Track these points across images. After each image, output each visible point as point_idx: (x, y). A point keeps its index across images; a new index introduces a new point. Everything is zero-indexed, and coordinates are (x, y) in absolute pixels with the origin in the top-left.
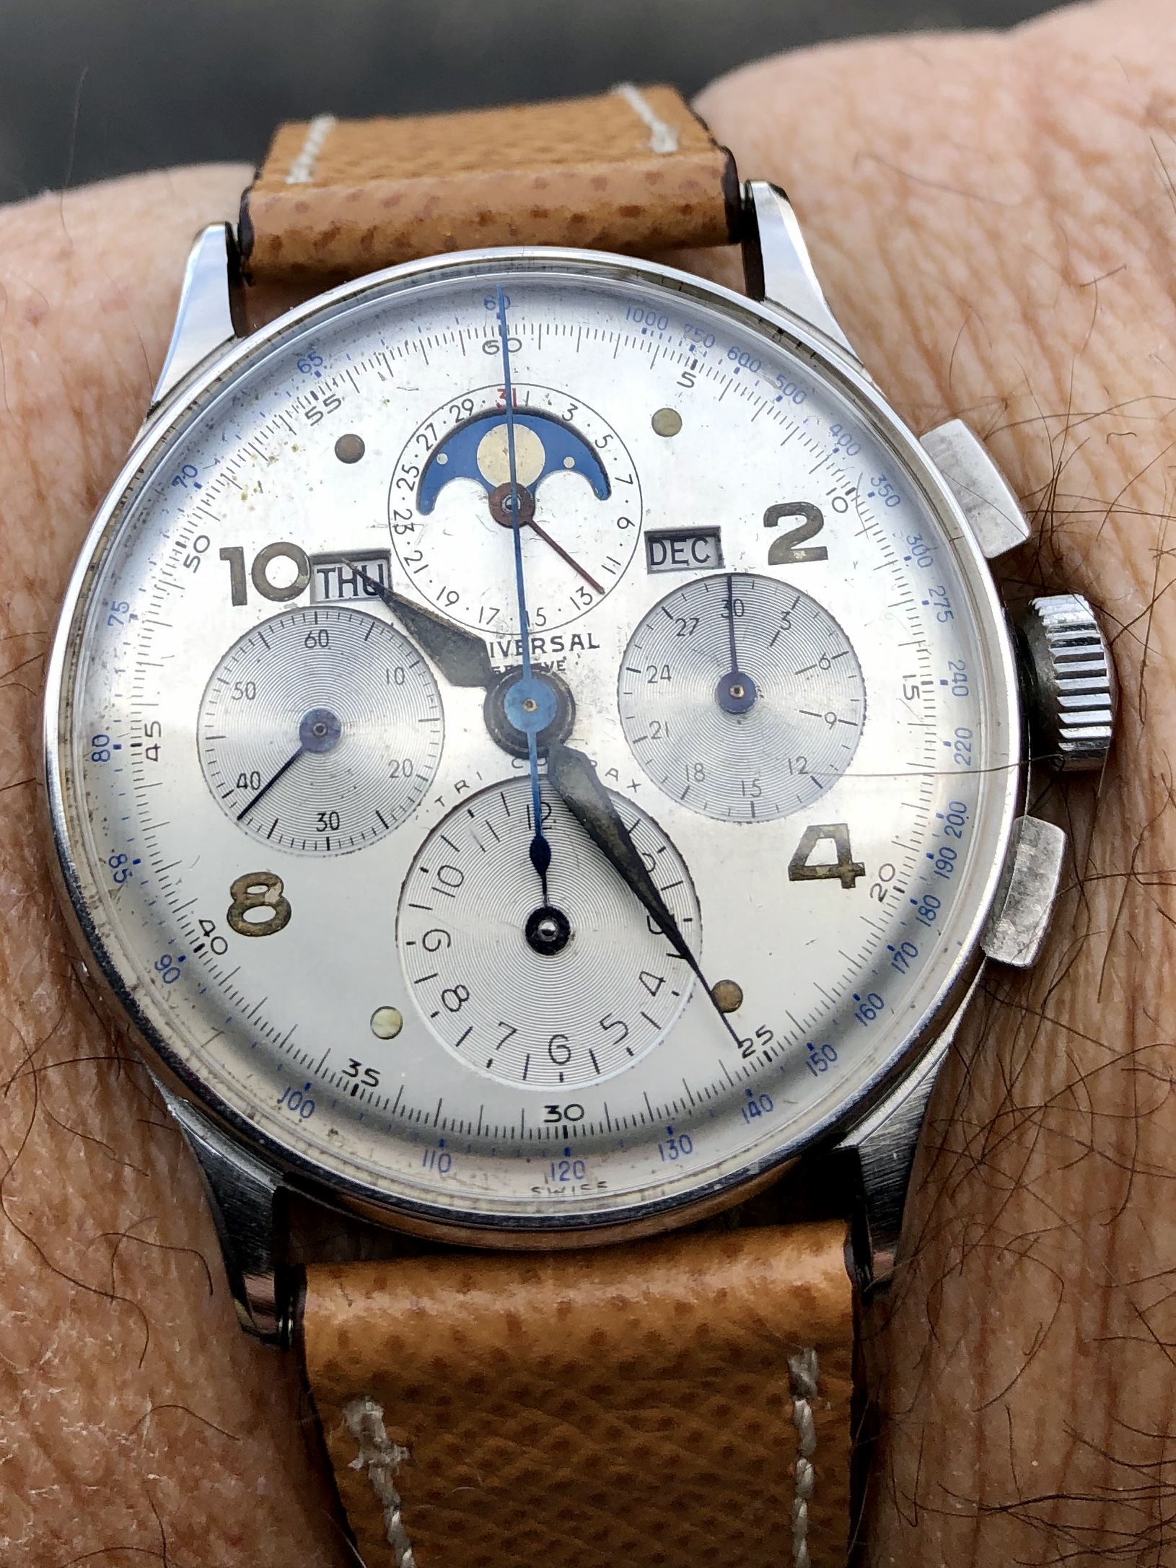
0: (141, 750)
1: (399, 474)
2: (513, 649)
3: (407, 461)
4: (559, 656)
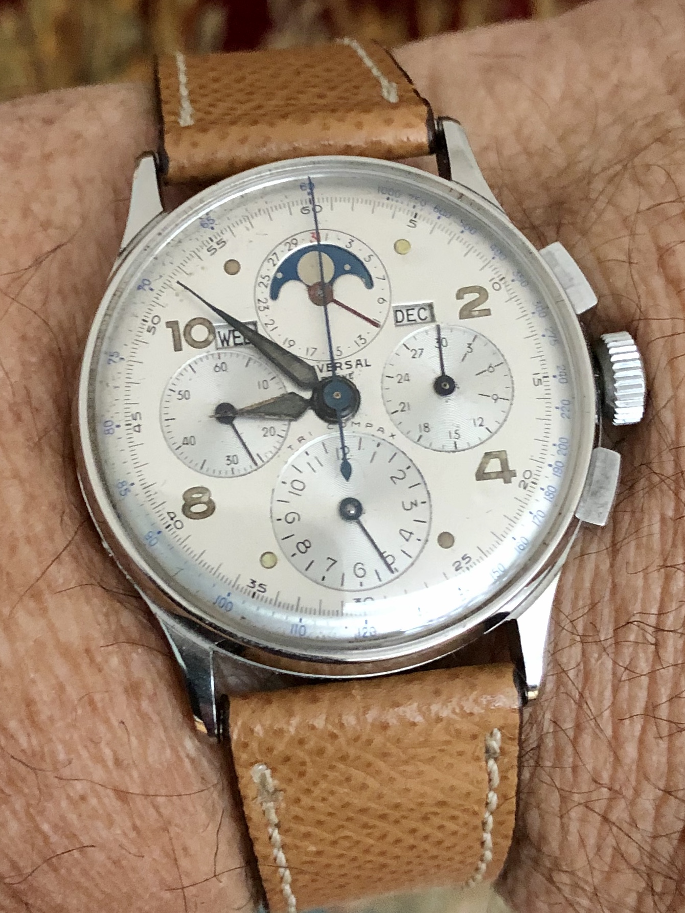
0: (131, 427)
1: (259, 280)
2: (325, 368)
3: (264, 273)
4: (349, 371)
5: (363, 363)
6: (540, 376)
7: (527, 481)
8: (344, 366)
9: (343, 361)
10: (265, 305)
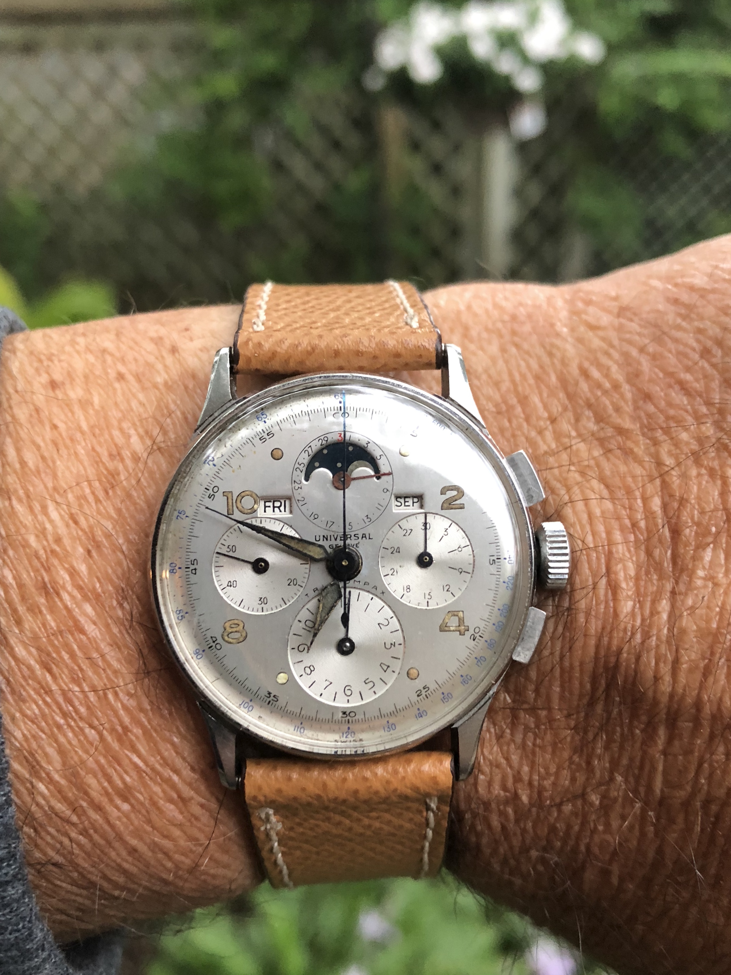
0: (190, 569)
1: (297, 466)
2: (339, 538)
3: (300, 460)
4: (356, 542)
5: (368, 537)
6: (495, 558)
7: (476, 635)
8: (353, 537)
9: (353, 534)
10: (300, 486)
